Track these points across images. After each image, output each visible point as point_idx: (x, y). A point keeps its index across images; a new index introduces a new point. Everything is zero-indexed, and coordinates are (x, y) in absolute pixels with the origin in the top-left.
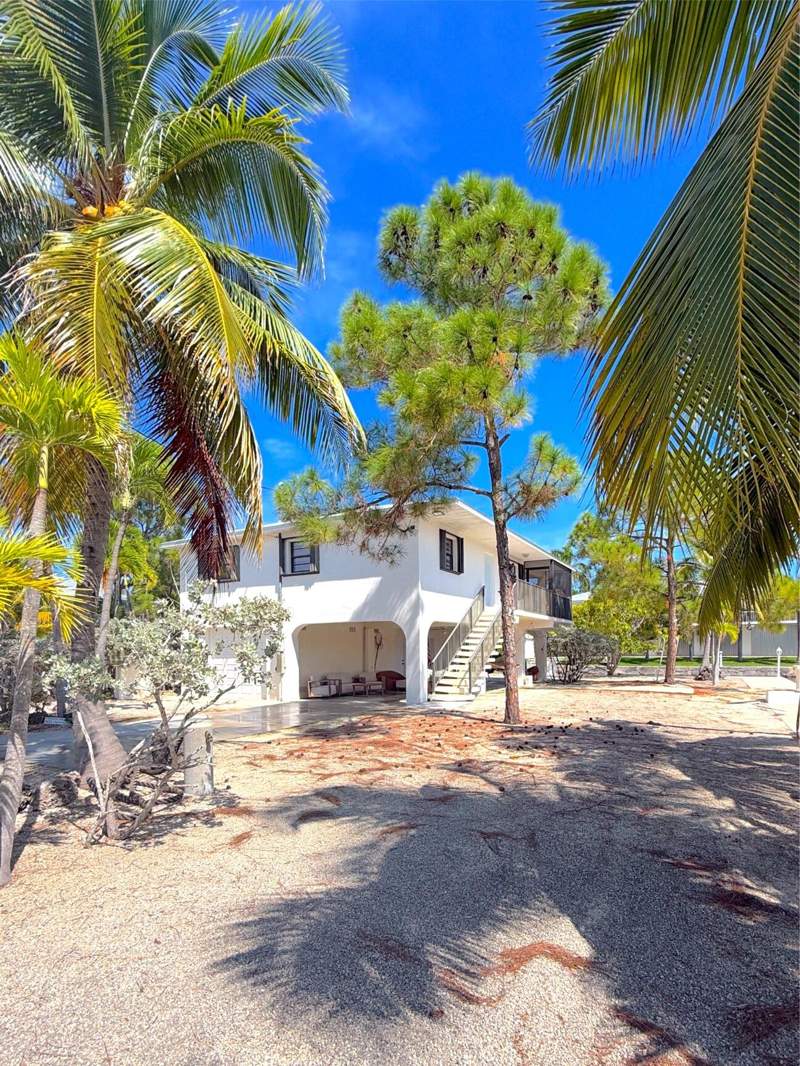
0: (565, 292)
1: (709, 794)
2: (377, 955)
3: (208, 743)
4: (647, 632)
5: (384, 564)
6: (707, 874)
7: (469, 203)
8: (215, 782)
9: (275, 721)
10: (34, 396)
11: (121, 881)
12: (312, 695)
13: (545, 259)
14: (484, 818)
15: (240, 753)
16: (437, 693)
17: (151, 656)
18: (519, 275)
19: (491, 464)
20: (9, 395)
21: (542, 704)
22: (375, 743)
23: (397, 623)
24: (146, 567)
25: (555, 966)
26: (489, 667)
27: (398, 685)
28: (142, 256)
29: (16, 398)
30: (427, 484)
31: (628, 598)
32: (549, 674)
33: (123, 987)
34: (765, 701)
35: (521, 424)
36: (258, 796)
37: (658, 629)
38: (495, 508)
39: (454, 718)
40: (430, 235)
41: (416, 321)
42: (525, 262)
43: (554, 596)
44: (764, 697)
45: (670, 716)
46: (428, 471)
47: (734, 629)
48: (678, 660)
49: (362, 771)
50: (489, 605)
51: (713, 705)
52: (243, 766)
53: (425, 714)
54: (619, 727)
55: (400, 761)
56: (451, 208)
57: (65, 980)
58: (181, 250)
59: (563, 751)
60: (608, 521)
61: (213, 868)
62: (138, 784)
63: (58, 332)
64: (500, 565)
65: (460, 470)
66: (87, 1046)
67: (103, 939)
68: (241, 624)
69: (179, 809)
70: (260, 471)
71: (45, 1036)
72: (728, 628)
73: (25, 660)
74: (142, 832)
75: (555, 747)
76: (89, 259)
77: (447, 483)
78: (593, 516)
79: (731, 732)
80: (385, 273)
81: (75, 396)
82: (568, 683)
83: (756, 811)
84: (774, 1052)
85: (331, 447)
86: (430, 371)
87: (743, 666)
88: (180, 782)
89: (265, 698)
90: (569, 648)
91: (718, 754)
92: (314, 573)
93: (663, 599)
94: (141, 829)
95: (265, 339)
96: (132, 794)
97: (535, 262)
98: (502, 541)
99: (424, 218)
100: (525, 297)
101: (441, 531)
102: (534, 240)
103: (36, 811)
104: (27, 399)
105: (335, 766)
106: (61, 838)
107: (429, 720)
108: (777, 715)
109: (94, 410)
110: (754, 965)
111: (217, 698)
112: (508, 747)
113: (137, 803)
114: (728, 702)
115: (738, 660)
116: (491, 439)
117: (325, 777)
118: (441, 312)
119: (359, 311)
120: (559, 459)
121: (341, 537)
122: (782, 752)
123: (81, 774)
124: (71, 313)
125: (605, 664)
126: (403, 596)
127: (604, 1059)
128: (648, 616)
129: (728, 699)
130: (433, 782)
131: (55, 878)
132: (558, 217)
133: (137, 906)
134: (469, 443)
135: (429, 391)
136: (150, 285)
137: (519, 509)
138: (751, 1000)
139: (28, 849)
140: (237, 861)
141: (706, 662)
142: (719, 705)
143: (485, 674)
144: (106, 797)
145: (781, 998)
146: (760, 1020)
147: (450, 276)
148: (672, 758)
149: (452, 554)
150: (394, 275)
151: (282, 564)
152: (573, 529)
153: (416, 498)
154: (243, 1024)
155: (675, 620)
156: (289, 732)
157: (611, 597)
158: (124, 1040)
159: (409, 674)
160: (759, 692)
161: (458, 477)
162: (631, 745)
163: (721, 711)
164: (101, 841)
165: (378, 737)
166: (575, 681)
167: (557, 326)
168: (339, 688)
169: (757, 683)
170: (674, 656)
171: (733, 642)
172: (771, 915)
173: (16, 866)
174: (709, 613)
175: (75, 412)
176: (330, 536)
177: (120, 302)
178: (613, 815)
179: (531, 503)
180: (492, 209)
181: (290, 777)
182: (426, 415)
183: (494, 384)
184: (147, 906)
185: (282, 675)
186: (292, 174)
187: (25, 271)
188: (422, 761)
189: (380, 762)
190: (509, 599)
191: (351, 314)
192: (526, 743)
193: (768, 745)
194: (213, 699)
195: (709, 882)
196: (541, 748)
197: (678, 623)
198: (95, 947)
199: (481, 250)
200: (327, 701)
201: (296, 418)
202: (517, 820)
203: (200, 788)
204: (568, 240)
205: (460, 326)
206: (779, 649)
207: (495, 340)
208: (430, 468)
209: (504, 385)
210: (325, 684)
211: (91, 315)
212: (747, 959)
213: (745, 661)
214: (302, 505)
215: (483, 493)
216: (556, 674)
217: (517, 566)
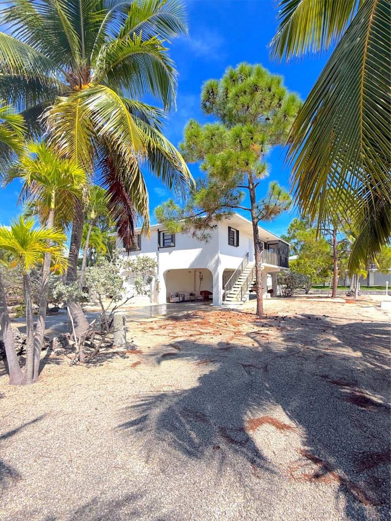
0: (285, 116)
1: (350, 350)
2: (192, 419)
3: (124, 322)
4: (324, 274)
5: (203, 242)
6: (348, 387)
7: (242, 77)
8: (127, 339)
9: (156, 312)
10: (49, 168)
11: (83, 381)
12: (172, 301)
13: (276, 101)
14: (244, 358)
15: (139, 326)
16: (227, 301)
17: (96, 282)
18: (264, 108)
19: (251, 196)
20: (39, 167)
21: (273, 306)
22: (197, 323)
23: (209, 269)
24: (102, 245)
25: (273, 428)
26: (250, 289)
27: (209, 297)
28: (96, 106)
29: (41, 169)
30: (222, 206)
31: (315, 258)
32: (278, 293)
33: (80, 428)
34: (380, 306)
35: (264, 177)
36: (145, 345)
37: (330, 272)
38: (252, 216)
39: (234, 312)
40: (223, 92)
41: (217, 131)
42: (267, 103)
43: (281, 257)
44: (379, 304)
45: (333, 313)
46: (222, 200)
47: (366, 273)
48: (338, 287)
49: (191, 335)
50: (250, 261)
51: (355, 308)
52: (140, 332)
53: (221, 310)
54: (309, 317)
55: (208, 331)
56: (233, 80)
57: (56, 424)
58: (113, 102)
59: (283, 328)
60: (306, 222)
61: (123, 377)
62: (94, 339)
63: (61, 140)
64: (255, 242)
65: (237, 199)
66: (63, 454)
67: (74, 407)
68: (136, 268)
69: (111, 350)
70: (148, 200)
71: (46, 448)
72: (363, 272)
73: (45, 284)
74: (94, 360)
75: (279, 326)
76: (74, 108)
77: (231, 206)
78: (299, 220)
79: (363, 321)
80: (204, 110)
81: (65, 167)
82: (287, 297)
83: (373, 358)
84: (376, 475)
85: (179, 188)
86: (223, 154)
87: (370, 290)
88: (113, 339)
89: (151, 302)
90: (287, 281)
91: (355, 331)
92: (173, 246)
93: (331, 258)
94: (94, 359)
95: (150, 141)
96: (91, 343)
97: (271, 103)
98: (256, 231)
99: (221, 84)
100: (266, 119)
101: (229, 227)
102: (271, 92)
103: (51, 350)
104: (46, 169)
105: (179, 332)
106: (61, 362)
107: (223, 313)
108: (385, 313)
109: (73, 174)
110: (368, 432)
111: (126, 301)
112: (257, 326)
113: (93, 347)
114: (362, 307)
115: (367, 287)
116: (251, 184)
117: (175, 337)
118: (229, 127)
119: (192, 128)
120: (282, 193)
121: (184, 230)
122: (387, 331)
123: (71, 334)
124: (67, 132)
125: (304, 288)
126: (212, 257)
127: (293, 473)
128: (324, 266)
129: (362, 305)
130: (223, 341)
131: (56, 379)
132: (282, 82)
133: (89, 393)
134: (242, 187)
135: (222, 163)
136: (100, 118)
137: (263, 217)
138: (366, 449)
139: (47, 366)
140: (133, 374)
141: (352, 288)
142: (358, 308)
143: (248, 292)
144: (79, 344)
145: (381, 449)
146: (370, 459)
147: (233, 110)
148: (334, 332)
149: (234, 238)
150: (208, 111)
151: (159, 243)
152: (290, 226)
153: (217, 212)
154: (130, 448)
155: (337, 268)
156: (160, 317)
157: (307, 257)
158: (78, 452)
159: (214, 293)
160: (377, 302)
161: (236, 203)
162: (315, 326)
163: (358, 311)
164: (77, 363)
165: (199, 320)
166: (290, 296)
167: (281, 132)
168: (183, 298)
169: (376, 298)
170: (336, 285)
171: (365, 278)
172: (378, 408)
173: (41, 373)
174: (353, 265)
175: (66, 175)
176: (179, 229)
177: (88, 126)
178: (304, 358)
179: (269, 214)
180: (252, 79)
181: (160, 337)
182: (221, 174)
183: (251, 159)
184: (94, 393)
185: (159, 292)
186: (161, 66)
187: (47, 114)
188: (218, 331)
189: (199, 331)
190: (259, 258)
191: (188, 130)
192: (266, 324)
193: (380, 327)
194: (125, 301)
195: (348, 391)
196: (273, 326)
197: (338, 269)
198: (70, 410)
199: (246, 98)
200: (178, 304)
201: (164, 176)
202: (259, 359)
203: (120, 342)
204: (287, 91)
205: (236, 133)
206: (387, 282)
207: (252, 139)
208: (224, 199)
209: (256, 159)
210: (177, 296)
211: (74, 132)
212: (365, 429)
213: (371, 287)
214: (167, 216)
215: (247, 209)
216: (281, 293)
217: (263, 243)
